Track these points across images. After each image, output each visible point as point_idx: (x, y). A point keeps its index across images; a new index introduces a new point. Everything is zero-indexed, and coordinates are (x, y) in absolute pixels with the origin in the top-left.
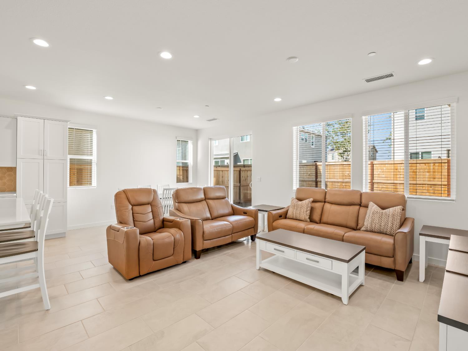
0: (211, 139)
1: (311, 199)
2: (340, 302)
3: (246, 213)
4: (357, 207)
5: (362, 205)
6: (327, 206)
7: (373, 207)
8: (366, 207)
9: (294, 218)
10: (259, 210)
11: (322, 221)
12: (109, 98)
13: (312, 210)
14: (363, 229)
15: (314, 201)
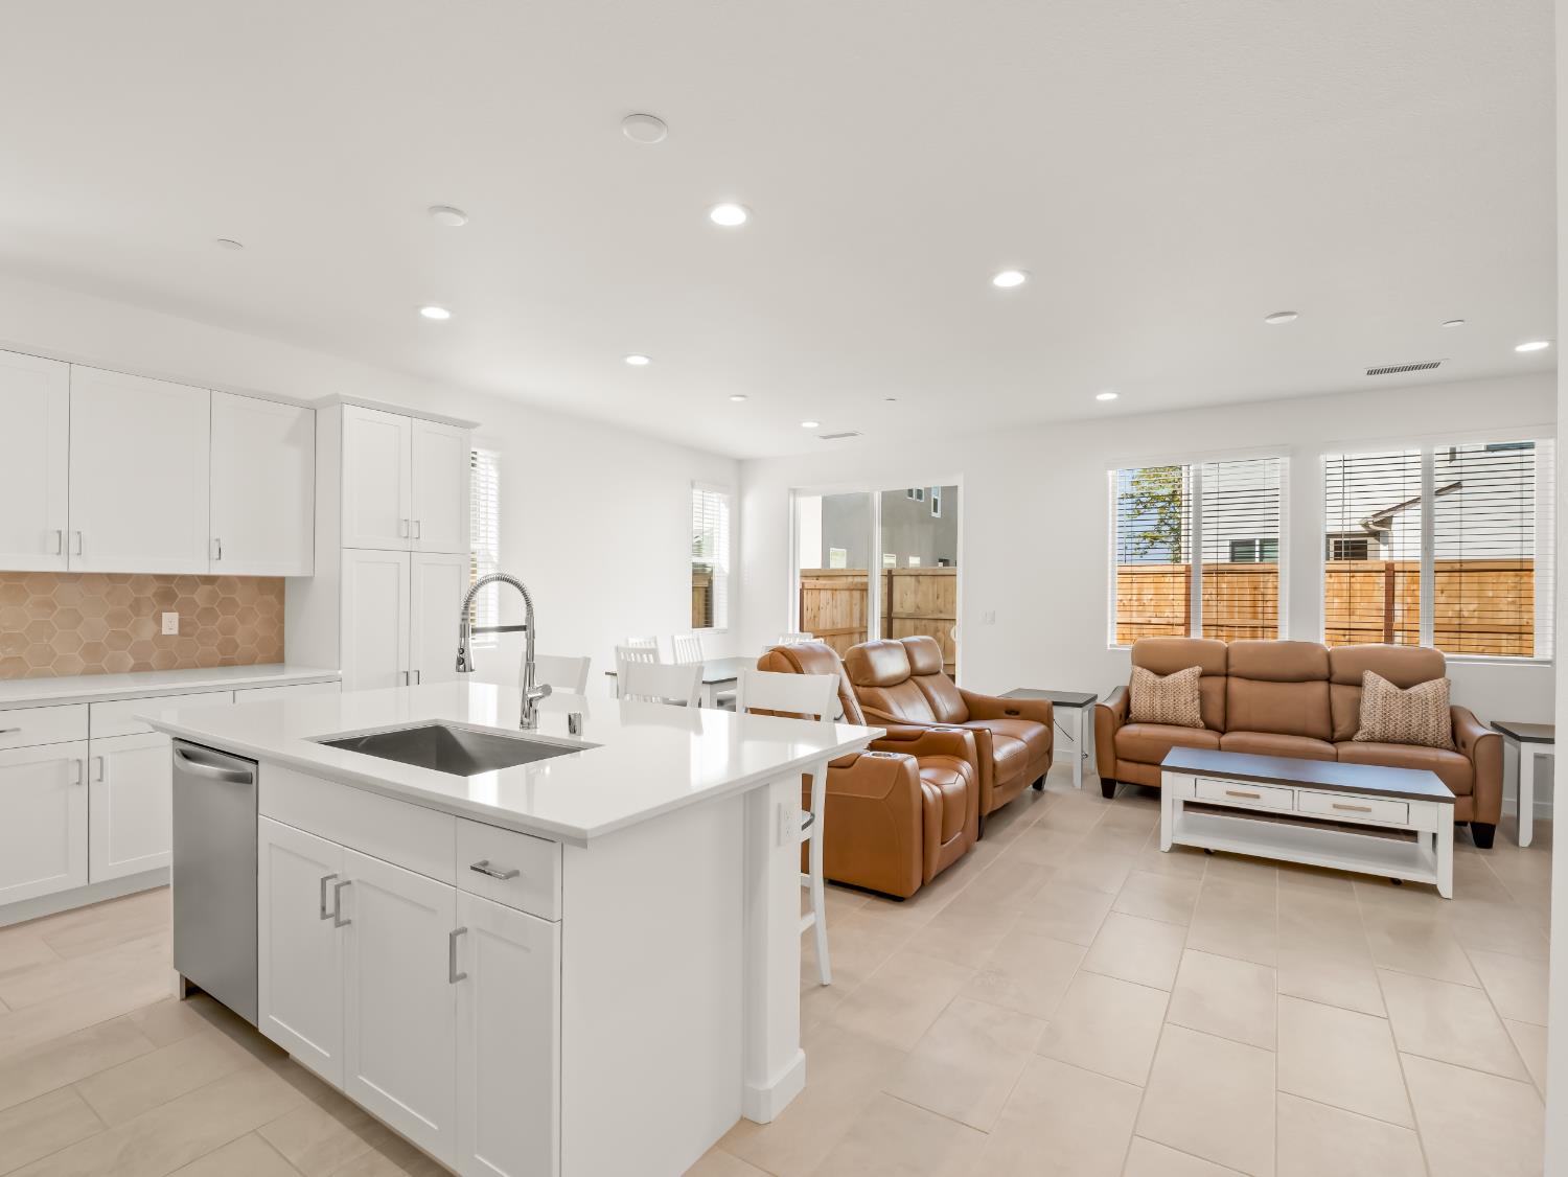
0: (794, 492)
1: (1198, 669)
2: (1436, 898)
3: (1017, 713)
4: (1321, 687)
5: (1333, 679)
6: (1236, 685)
7: (1376, 686)
8: (1358, 684)
9: (1159, 719)
10: (1055, 704)
11: (1232, 725)
12: (638, 360)
13: (1203, 696)
14: (1360, 737)
15: (1203, 675)
